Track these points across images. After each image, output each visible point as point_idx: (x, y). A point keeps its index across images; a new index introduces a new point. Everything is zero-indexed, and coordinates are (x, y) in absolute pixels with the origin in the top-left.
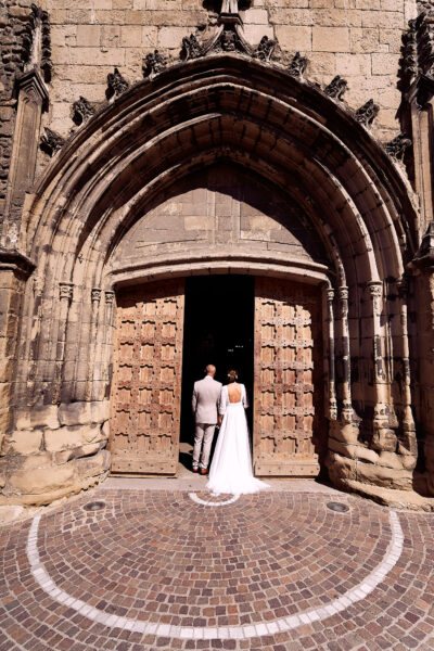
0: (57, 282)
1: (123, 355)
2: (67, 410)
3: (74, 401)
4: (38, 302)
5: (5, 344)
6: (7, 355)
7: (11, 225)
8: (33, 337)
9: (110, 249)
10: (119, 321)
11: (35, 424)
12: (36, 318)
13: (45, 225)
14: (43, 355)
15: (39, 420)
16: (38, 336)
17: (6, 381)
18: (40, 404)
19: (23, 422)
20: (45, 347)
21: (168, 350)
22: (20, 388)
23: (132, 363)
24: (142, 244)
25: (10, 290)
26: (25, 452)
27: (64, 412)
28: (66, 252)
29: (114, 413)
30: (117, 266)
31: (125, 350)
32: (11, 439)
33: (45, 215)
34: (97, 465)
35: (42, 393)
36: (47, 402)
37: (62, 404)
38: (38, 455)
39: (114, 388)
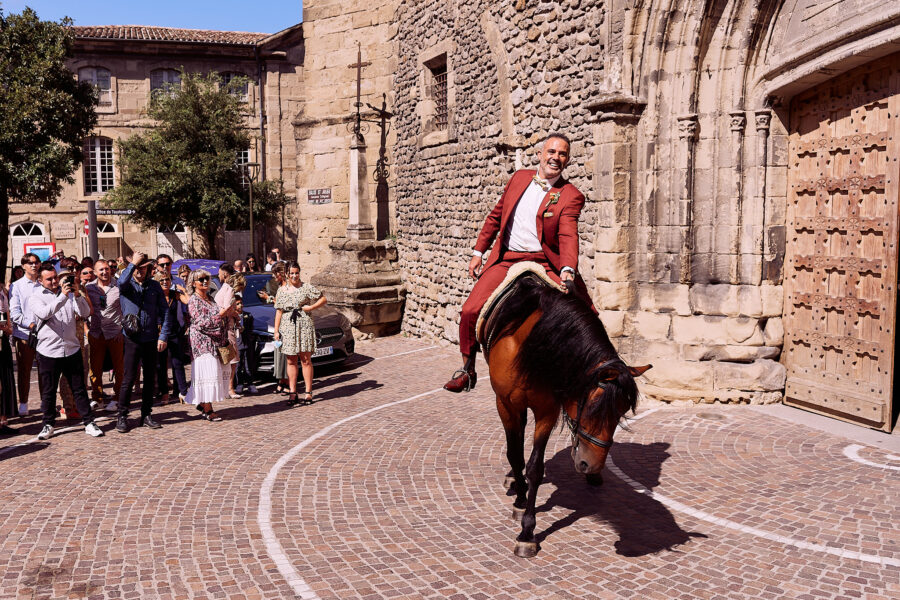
0: (675, 118)
1: (802, 211)
2: (704, 293)
3: (715, 282)
4: (651, 150)
5: (614, 208)
6: (618, 221)
7: (612, 60)
8: (647, 196)
9: (753, 41)
10: (793, 156)
11: (662, 305)
12: (650, 172)
13: (650, 43)
14: (664, 219)
15: (666, 301)
16: (655, 195)
17: (621, 252)
18: (667, 281)
19: (647, 300)
20: (665, 208)
21: (873, 200)
22: (641, 261)
23: (814, 226)
24: (813, 11)
25: (613, 145)
26: (649, 337)
27: (699, 296)
28: (682, 71)
29: (789, 308)
30: (776, 62)
31: (805, 204)
32: (635, 319)
33: (650, 29)
34: (748, 376)
35: (668, 267)
36: (674, 280)
37: (697, 285)
38: (665, 343)
39: (788, 267)
